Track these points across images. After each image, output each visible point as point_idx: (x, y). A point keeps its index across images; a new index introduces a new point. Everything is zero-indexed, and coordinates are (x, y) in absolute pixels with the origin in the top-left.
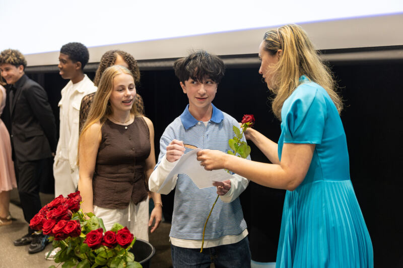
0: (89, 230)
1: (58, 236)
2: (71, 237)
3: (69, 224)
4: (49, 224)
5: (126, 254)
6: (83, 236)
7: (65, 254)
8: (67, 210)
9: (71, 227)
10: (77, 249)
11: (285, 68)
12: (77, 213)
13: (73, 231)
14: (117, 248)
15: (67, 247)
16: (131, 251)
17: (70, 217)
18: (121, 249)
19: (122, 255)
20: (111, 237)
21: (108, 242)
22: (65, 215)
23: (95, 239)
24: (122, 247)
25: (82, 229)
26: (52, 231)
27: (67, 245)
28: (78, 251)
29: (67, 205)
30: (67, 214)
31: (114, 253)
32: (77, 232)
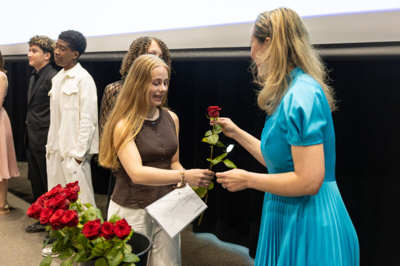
0: (87, 220)
1: (55, 226)
2: (69, 227)
3: (67, 213)
4: (46, 213)
5: (123, 246)
6: (80, 226)
7: (62, 245)
8: (65, 200)
9: (68, 217)
10: (73, 240)
11: (272, 59)
12: (75, 203)
13: (71, 221)
14: (114, 240)
15: (64, 237)
16: (128, 243)
17: (68, 207)
18: (119, 240)
19: (119, 247)
20: (108, 228)
21: (106, 232)
22: (62, 204)
23: (92, 229)
24: (120, 238)
25: (80, 220)
26: (49, 221)
27: (64, 235)
28: (75, 241)
29: (65, 194)
30: (65, 203)
31: (111, 244)
32: (74, 222)
